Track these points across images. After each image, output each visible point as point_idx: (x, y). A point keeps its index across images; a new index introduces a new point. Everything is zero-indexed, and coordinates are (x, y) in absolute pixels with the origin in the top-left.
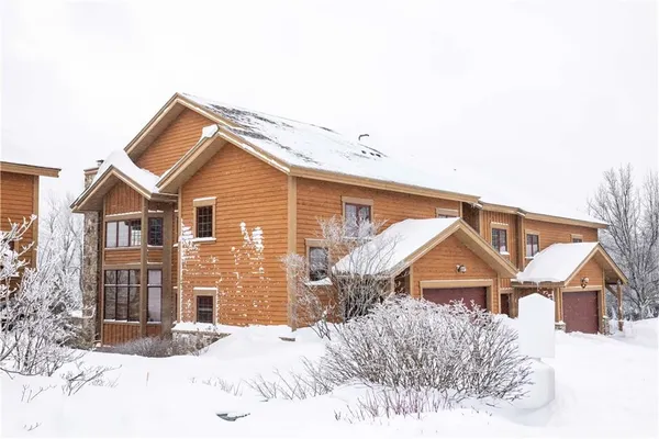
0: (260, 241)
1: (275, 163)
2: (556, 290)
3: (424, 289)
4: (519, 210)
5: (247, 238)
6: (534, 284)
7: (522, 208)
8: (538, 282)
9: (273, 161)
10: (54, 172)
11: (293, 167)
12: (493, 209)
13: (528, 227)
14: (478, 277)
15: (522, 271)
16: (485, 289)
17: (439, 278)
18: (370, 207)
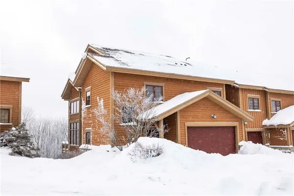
0: (102, 105)
1: (102, 66)
2: (287, 129)
3: (188, 127)
4: (265, 88)
5: (99, 104)
6: (274, 126)
7: (266, 87)
8: (276, 125)
9: (101, 65)
10: (27, 80)
11: (107, 67)
12: (247, 88)
13: (272, 97)
14: (227, 121)
15: (269, 119)
16: (234, 128)
17: (198, 121)
18: (162, 87)
